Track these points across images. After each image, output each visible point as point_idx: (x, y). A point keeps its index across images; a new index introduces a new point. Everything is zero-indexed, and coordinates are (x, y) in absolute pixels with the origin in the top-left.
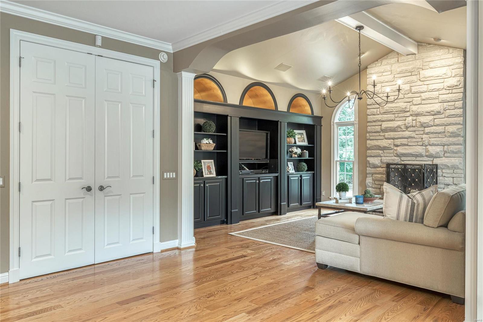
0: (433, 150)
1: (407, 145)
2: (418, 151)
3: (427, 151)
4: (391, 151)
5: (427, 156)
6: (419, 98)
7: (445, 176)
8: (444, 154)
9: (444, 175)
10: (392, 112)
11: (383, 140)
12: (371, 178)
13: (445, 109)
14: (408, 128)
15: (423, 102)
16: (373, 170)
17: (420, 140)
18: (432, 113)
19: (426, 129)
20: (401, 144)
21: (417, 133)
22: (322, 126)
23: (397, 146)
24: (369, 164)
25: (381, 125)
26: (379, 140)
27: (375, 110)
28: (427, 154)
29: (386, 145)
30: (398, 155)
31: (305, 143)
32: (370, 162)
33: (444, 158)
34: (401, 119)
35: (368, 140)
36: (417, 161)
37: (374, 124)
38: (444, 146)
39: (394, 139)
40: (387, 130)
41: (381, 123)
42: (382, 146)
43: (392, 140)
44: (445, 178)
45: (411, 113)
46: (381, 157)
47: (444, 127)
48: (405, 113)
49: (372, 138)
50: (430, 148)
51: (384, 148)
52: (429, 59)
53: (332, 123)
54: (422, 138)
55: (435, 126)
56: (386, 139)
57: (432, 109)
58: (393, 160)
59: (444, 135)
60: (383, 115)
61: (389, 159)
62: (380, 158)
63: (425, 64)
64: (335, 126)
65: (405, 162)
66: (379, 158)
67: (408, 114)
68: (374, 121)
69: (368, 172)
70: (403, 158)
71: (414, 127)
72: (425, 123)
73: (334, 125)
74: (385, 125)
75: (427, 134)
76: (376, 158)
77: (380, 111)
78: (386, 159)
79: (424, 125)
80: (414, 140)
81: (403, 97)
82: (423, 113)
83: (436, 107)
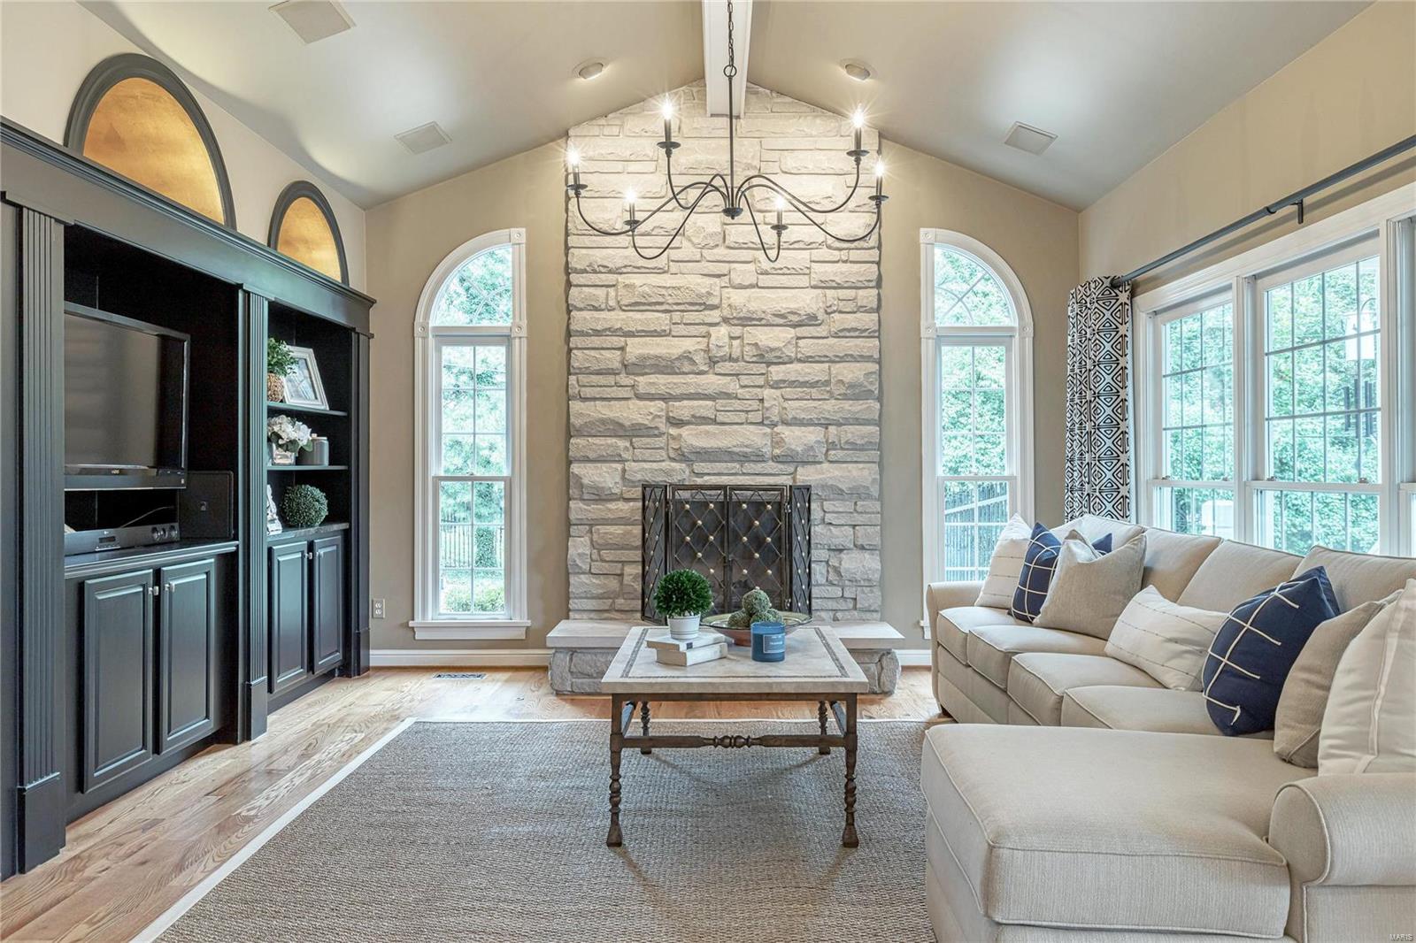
0: (797, 438)
1: (714, 422)
2: (749, 442)
3: (777, 443)
4: (661, 441)
5: (775, 459)
6: (751, 267)
7: (830, 524)
8: (827, 451)
9: (829, 518)
10: (662, 304)
11: (630, 402)
12: (586, 540)
13: (829, 310)
14: (715, 363)
15: (764, 281)
16: (595, 510)
17: (755, 405)
18: (791, 317)
19: (773, 369)
20: (693, 416)
21: (745, 380)
22: (372, 336)
23: (679, 423)
24: (582, 486)
25: (622, 349)
26: (612, 403)
27: (601, 292)
28: (777, 451)
29: (640, 421)
30: (682, 457)
31: (320, 404)
32: (585, 481)
33: (826, 465)
34: (693, 330)
35: (574, 398)
36: (744, 474)
37: (597, 341)
38: (826, 426)
39: (666, 398)
40: (645, 367)
41: (623, 339)
42: (627, 423)
43: (661, 404)
44: (832, 528)
45: (726, 313)
46: (623, 461)
47: (827, 365)
48: (707, 312)
49: (587, 392)
50: (785, 432)
51: (633, 432)
52: (781, 144)
53: (418, 330)
54: (762, 400)
55: (800, 361)
56: (639, 397)
57: (793, 306)
58: (667, 473)
59: (828, 392)
60: (631, 314)
61: (652, 471)
62: (619, 466)
63: (767, 156)
64: (431, 341)
65: (706, 478)
66: (614, 465)
67: (714, 316)
68: (597, 333)
69: (573, 516)
70: (698, 467)
71: (736, 360)
72: (772, 350)
73: (425, 338)
74: (637, 348)
75: (776, 385)
76: (604, 467)
77: (617, 295)
78: (643, 469)
79: (770, 356)
80: (737, 404)
81: (698, 258)
82: (763, 316)
83: (807, 301)
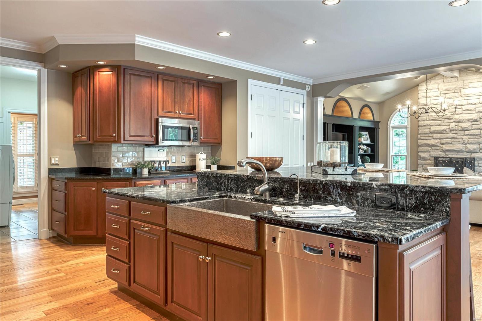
0: (471, 147)
1: (451, 144)
2: (459, 148)
3: (467, 148)
4: (438, 148)
5: (466, 152)
6: (461, 109)
7: (480, 166)
8: (480, 150)
9: (480, 165)
10: (439, 119)
11: (432, 140)
12: (422, 168)
13: (481, 118)
14: (452, 131)
15: (464, 112)
16: (423, 162)
17: (461, 140)
18: (470, 120)
19: (466, 132)
20: (446, 143)
21: (459, 135)
22: (380, 128)
23: (443, 144)
24: (420, 157)
25: (430, 129)
26: (428, 140)
27: (425, 117)
28: (467, 150)
29: (434, 144)
30: (443, 151)
31: (369, 142)
32: (421, 156)
33: (479, 153)
34: (446, 124)
35: (419, 139)
36: (458, 155)
37: (424, 127)
38: (479, 144)
39: (440, 139)
40: (435, 132)
41: (430, 127)
42: (431, 144)
43: (439, 140)
44: (481, 167)
45: (454, 120)
46: (430, 152)
47: (480, 131)
48: (450, 120)
49: (422, 138)
50: (468, 146)
51: (432, 146)
52: (469, 81)
53: (388, 127)
54: (463, 139)
55: (473, 130)
56: (434, 139)
57: (471, 118)
58: (440, 155)
59: (480, 136)
60: (432, 121)
61: (437, 154)
62: (429, 153)
63: (465, 85)
64: (391, 129)
65: (449, 156)
66: (428, 153)
67: (452, 121)
68: (424, 126)
69: (419, 163)
70: (447, 153)
71: (457, 130)
72: (465, 128)
73: (390, 128)
74: (433, 129)
75: (467, 135)
76: (426, 153)
77: (429, 118)
78: (435, 154)
79: (465, 129)
80: (457, 140)
81: (448, 108)
82: (463, 120)
83: (474, 116)
